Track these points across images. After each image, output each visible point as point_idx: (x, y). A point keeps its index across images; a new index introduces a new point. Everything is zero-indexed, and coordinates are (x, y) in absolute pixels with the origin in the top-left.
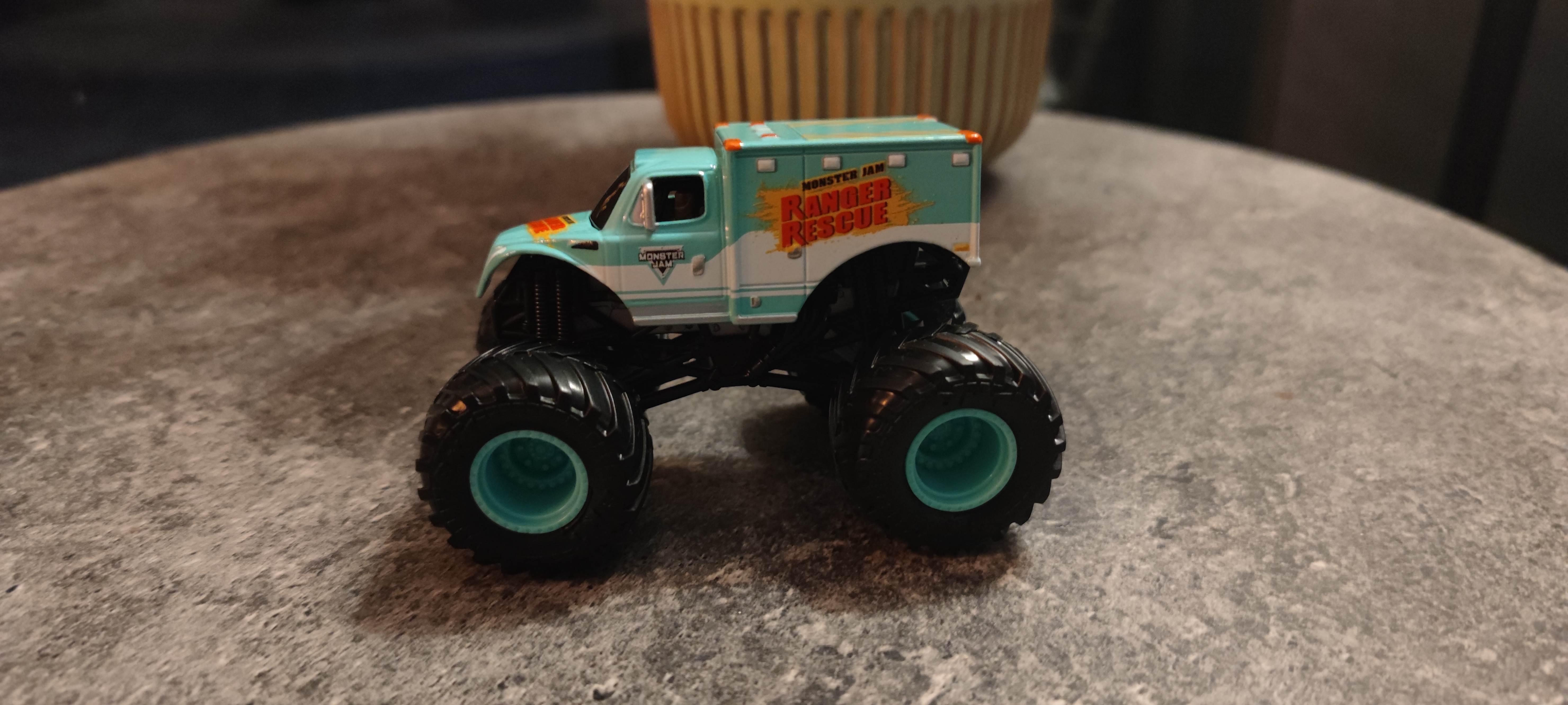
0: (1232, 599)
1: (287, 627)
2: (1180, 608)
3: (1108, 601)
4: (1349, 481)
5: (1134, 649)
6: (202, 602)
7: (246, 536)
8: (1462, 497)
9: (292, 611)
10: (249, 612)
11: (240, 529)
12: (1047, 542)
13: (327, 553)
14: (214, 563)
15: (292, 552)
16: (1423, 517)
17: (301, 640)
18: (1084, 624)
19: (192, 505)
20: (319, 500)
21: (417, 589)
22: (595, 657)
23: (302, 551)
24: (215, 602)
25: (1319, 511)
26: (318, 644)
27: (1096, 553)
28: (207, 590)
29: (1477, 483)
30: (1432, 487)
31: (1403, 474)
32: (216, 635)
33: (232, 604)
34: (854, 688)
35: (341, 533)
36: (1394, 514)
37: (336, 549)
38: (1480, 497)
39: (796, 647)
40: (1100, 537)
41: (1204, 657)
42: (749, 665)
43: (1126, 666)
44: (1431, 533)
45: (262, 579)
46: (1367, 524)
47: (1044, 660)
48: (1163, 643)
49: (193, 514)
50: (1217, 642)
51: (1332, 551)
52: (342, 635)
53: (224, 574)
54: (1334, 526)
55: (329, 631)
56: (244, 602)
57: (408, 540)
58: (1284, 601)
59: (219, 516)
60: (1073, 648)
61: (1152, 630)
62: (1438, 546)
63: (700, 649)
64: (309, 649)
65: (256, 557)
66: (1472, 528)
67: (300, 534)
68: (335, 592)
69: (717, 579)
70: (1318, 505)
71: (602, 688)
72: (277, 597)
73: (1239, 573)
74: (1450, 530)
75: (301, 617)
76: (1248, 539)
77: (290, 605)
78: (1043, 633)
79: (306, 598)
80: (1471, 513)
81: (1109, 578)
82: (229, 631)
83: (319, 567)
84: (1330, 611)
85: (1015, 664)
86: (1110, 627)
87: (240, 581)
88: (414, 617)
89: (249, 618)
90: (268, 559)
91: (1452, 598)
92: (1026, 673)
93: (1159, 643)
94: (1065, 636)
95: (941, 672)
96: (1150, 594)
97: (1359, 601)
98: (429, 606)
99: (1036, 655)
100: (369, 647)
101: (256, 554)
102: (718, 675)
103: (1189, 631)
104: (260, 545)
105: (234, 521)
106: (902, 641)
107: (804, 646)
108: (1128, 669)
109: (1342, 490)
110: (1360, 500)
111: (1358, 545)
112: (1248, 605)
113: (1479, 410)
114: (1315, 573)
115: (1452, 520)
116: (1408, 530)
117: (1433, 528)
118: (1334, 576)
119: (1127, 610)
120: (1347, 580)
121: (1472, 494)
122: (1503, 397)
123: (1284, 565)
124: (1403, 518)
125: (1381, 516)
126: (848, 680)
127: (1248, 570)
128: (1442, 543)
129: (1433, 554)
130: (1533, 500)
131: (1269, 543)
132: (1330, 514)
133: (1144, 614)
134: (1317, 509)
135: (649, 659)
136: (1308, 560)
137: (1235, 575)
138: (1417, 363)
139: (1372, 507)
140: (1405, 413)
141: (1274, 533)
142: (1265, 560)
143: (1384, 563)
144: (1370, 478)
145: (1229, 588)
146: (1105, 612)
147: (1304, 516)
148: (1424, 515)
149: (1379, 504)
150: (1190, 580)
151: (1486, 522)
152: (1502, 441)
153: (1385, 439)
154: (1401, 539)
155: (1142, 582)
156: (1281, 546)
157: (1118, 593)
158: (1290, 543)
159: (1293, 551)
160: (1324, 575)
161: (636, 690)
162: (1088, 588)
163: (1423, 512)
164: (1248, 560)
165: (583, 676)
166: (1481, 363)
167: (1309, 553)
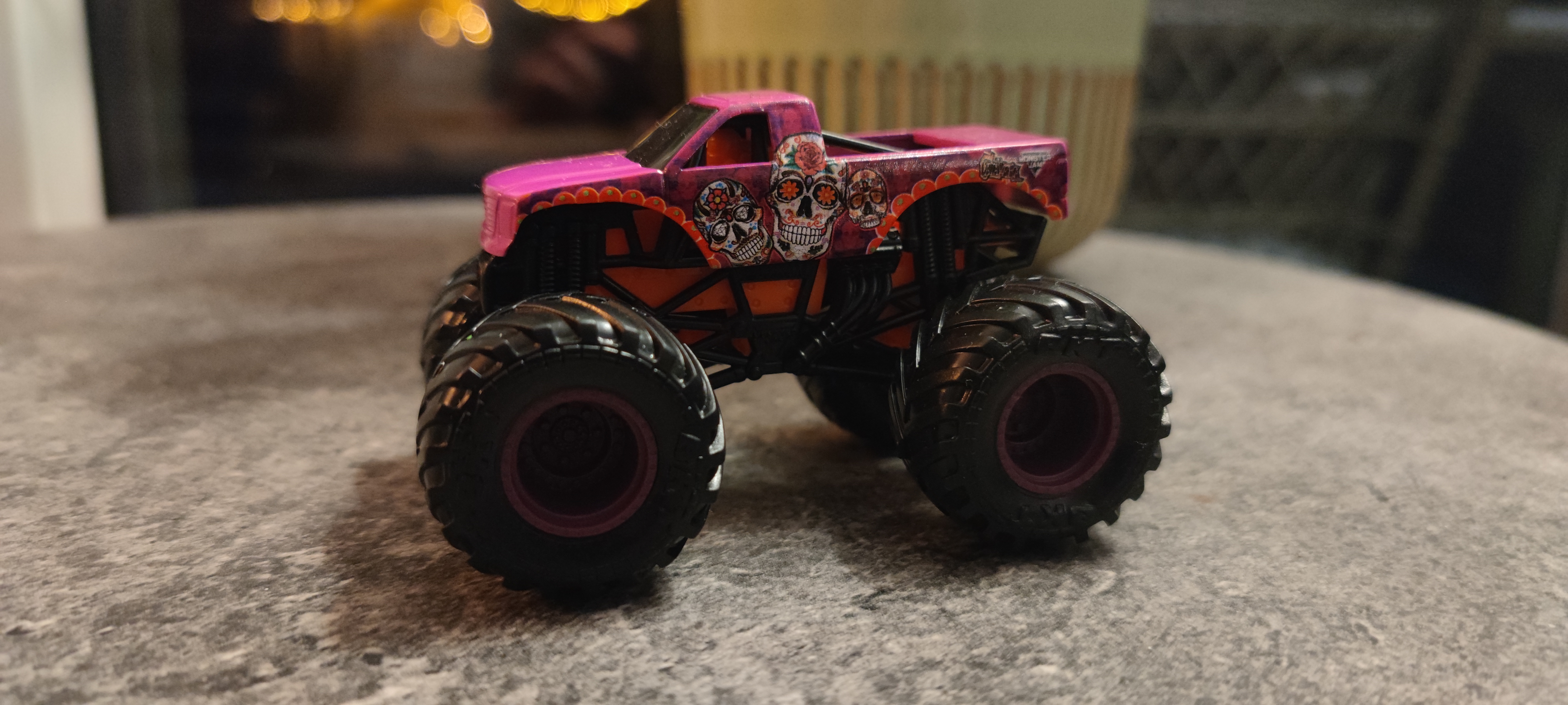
0: (875, 684)
2: (794, 679)
3: (706, 657)
4: (1196, 591)
8: (1352, 632)
12: (708, 589)
16: (1265, 645)
18: (646, 672)
22: (62, 599)
25: (1113, 615)
27: (757, 608)
29: (1392, 621)
30: (1317, 615)
31: (1284, 595)
36: (1224, 633)
38: (1381, 637)
40: (783, 593)
44: (1258, 664)
46: (1170, 639)
51: (1083, 658)
60: (598, 694)
62: (1254, 679)
66: (1332, 667)
69: (289, 557)
70: (1119, 608)
71: (27, 624)
73: (922, 658)
74: (1292, 664)
78: (580, 672)
80: (1347, 652)
81: (742, 634)
86: (672, 682)
94: (604, 680)
99: (541, 691)
107: (288, 631)
109: (1175, 599)
110: (1189, 612)
111: (1130, 658)
112: (892, 694)
113: (1475, 548)
114: (1032, 677)
115: (1309, 655)
116: (1228, 655)
117: (1268, 659)
118: (1055, 685)
119: (720, 670)
120: (1070, 692)
121: (1372, 631)
122: (1530, 539)
123: (996, 661)
124: (1232, 641)
125: (1203, 633)
126: (287, 672)
127: (939, 658)
128: (1265, 676)
129: (1238, 686)
130: (1464, 652)
131: (1004, 636)
132: (1129, 620)
133: (736, 678)
134: (1114, 612)
135: (113, 611)
136: (1038, 662)
137: (912, 660)
138: (1432, 491)
139: (1198, 622)
140: (1359, 537)
141: (1024, 627)
142: (975, 652)
143: (1149, 683)
144: (1231, 592)
145: (888, 672)
146: (689, 666)
147: (1088, 617)
148: (1272, 643)
149: (1213, 621)
150: (844, 655)
151: (1362, 665)
152: (1481, 583)
153: (1299, 557)
154: (1205, 662)
155: (776, 646)
156: (1016, 642)
157: (731, 652)
158: (1034, 641)
159: (1026, 649)
160: (1042, 682)
161: (58, 635)
162: (700, 639)
163: (1273, 639)
164: (952, 647)
165: (27, 613)
166: (1530, 502)
167: (1048, 655)
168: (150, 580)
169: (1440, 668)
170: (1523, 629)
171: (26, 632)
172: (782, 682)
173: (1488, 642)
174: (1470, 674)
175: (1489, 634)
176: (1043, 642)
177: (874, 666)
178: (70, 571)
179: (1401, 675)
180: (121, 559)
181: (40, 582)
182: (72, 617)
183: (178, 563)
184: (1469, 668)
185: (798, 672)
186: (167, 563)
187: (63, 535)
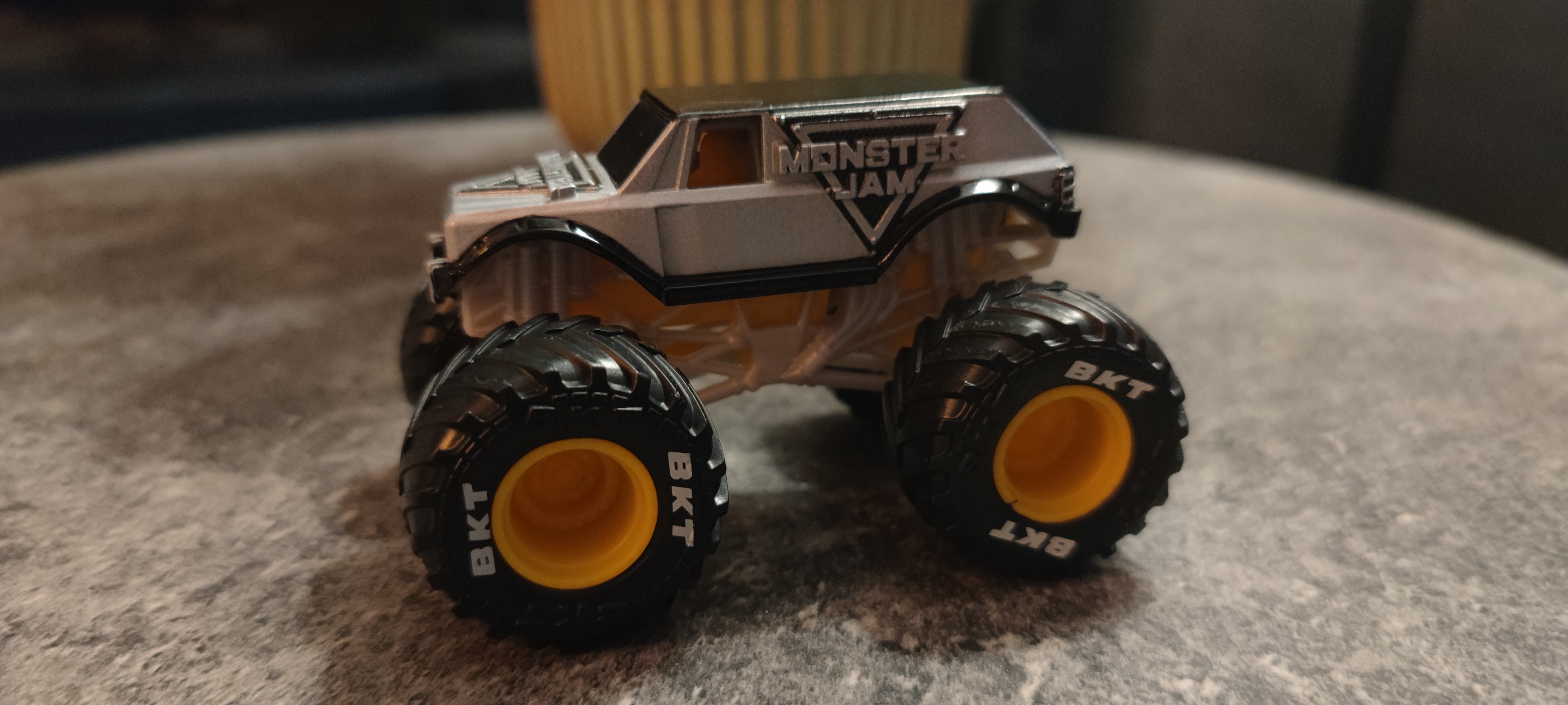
1: (175, 668)
4: (1396, 437)
5: (1246, 617)
6: (54, 645)
7: (103, 566)
9: (179, 648)
10: (119, 653)
11: (95, 558)
13: (215, 579)
14: (63, 598)
15: (168, 580)
17: (197, 682)
19: (27, 535)
20: (196, 519)
21: (344, 613)
23: (183, 579)
24: (71, 643)
26: (221, 685)
28: (59, 631)
30: (1482, 437)
32: (77, 684)
33: (95, 645)
34: (935, 687)
35: (232, 555)
36: (1457, 465)
37: (227, 574)
39: (848, 645)
42: (796, 670)
45: (133, 613)
47: (1149, 637)
49: (29, 544)
50: (1335, 604)
51: (1413, 504)
52: (252, 672)
53: (80, 611)
54: (1400, 479)
55: (234, 669)
56: (112, 641)
57: (322, 557)
58: (1386, 556)
59: (65, 545)
61: (1257, 596)
62: (1517, 493)
63: (729, 656)
64: (209, 692)
65: (122, 589)
67: (176, 560)
68: (234, 623)
70: (1376, 461)
72: (156, 633)
73: (1325, 532)
75: (191, 654)
76: (1319, 498)
77: (175, 642)
79: (195, 632)
80: (1533, 460)
82: (95, 678)
83: (207, 595)
84: (1439, 563)
85: (1118, 645)
87: (103, 617)
88: (346, 645)
89: (120, 660)
90: (138, 589)
92: (1134, 653)
93: (1272, 609)
95: (1033, 660)
96: (1239, 560)
97: (1464, 551)
98: (364, 630)
100: (290, 684)
101: (120, 585)
102: (760, 684)
104: (123, 575)
105: (86, 549)
106: (975, 629)
107: (858, 644)
108: (1249, 640)
109: (1393, 446)
111: (1435, 496)
112: (1350, 563)
115: (1518, 468)
116: (1479, 479)
117: (1503, 477)
118: (1427, 528)
120: (1442, 531)
123: (1368, 520)
124: (1468, 469)
125: (1445, 467)
129: (1516, 500)
131: (1343, 500)
132: (1392, 468)
133: (1241, 580)
134: (1377, 465)
136: (1392, 514)
137: (1323, 534)
139: (1432, 460)
141: (1344, 490)
142: (1347, 517)
143: (1471, 512)
144: (1415, 433)
146: (1197, 581)
149: (1436, 457)
150: (1276, 542)
157: (1203, 561)
159: (1372, 507)
160: (1415, 528)
164: (1328, 518)
172: (1273, 575)
176: (1373, 499)
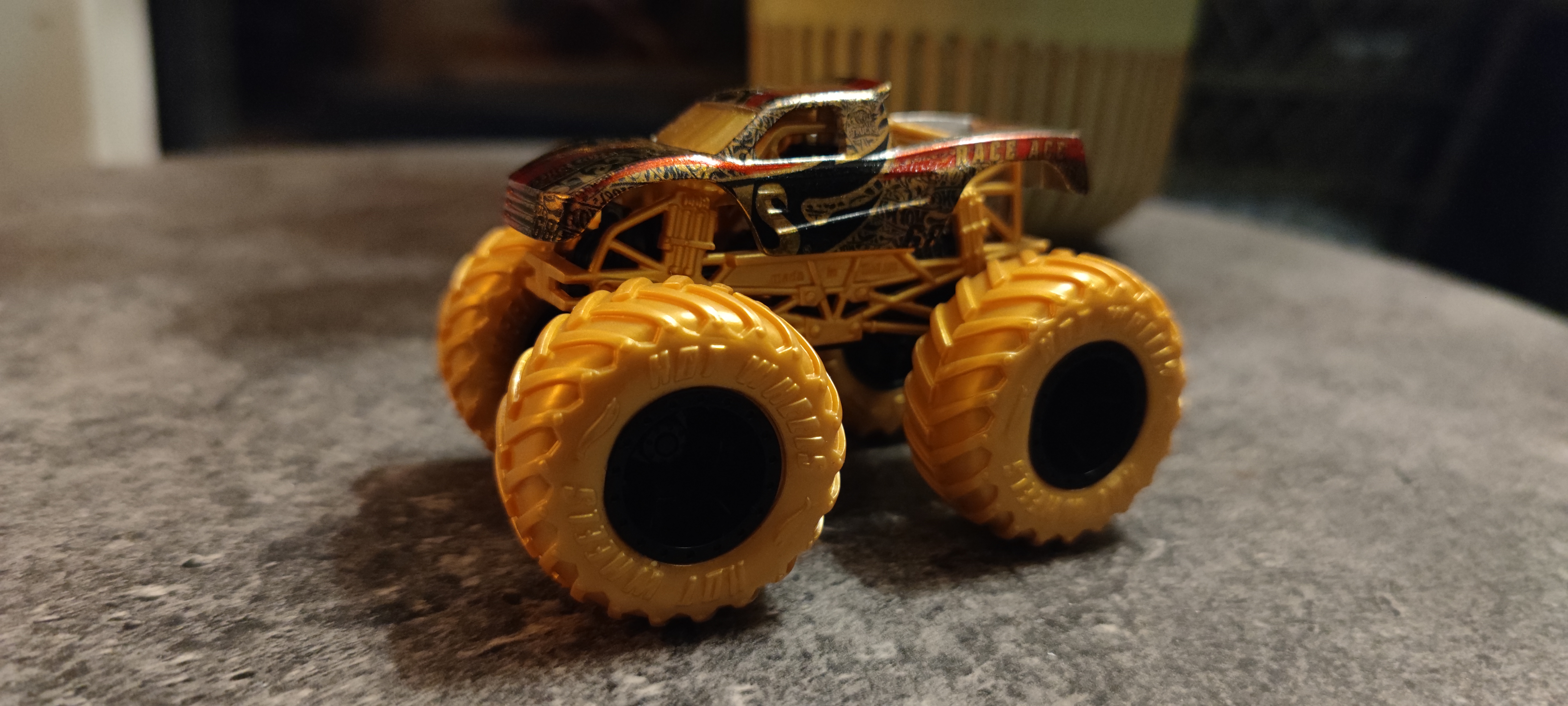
0: (958, 636)
2: (886, 629)
3: (806, 606)
5: (784, 653)
8: (1376, 604)
16: (1300, 613)
22: (225, 535)
25: (1164, 581)
29: (1413, 595)
31: (1317, 568)
38: (1402, 609)
41: (858, 680)
43: (758, 665)
44: (1294, 630)
46: (1215, 604)
48: (826, 656)
50: (892, 670)
51: (1139, 619)
54: (1168, 597)
58: (1023, 651)
61: (827, 642)
62: (1290, 643)
69: (419, 502)
70: (1169, 575)
73: (996, 614)
74: (1324, 631)
76: (1044, 587)
80: (1372, 622)
84: (1070, 674)
91: (1252, 695)
97: (1119, 671)
103: (869, 651)
109: (1219, 568)
110: (1232, 581)
111: (1180, 620)
112: (973, 645)
113: (1491, 531)
114: (1094, 635)
115: (1338, 623)
116: (1266, 621)
117: (1302, 626)
118: (1115, 642)
119: (820, 618)
120: (1128, 649)
121: (1395, 604)
122: (1540, 524)
123: (1063, 619)
124: (1271, 608)
125: (1243, 600)
126: (438, 608)
127: (1011, 614)
128: (1299, 641)
129: (1275, 649)
130: (1476, 626)
131: (1068, 596)
132: (1178, 586)
133: (834, 626)
134: (1165, 578)
135: (273, 547)
136: (1099, 621)
137: (989, 616)
138: (1452, 475)
139: (1240, 591)
140: (1384, 516)
141: (1084, 588)
142: (1043, 610)
143: (1197, 643)
144: (1269, 564)
145: (967, 625)
146: (791, 614)
147: (1141, 581)
148: (1305, 611)
149: (1252, 589)
150: (928, 608)
151: (1385, 634)
152: (1494, 563)
153: (1330, 534)
154: (1247, 626)
155: (867, 598)
156: (1078, 602)
157: (828, 602)
158: (1094, 602)
159: (1088, 610)
160: (1103, 639)
161: (228, 568)
162: (798, 590)
163: (1307, 608)
164: (1022, 605)
165: (196, 547)
166: (1542, 489)
167: (1108, 615)
168: (300, 519)
169: (1454, 640)
170: (1529, 607)
171: (199, 565)
172: (875, 632)
173: (1497, 617)
174: (1481, 646)
175: (1499, 611)
176: (1103, 604)
177: (955, 620)
178: (225, 510)
179: (1420, 646)
180: (268, 500)
181: (201, 518)
182: (237, 552)
183: (322, 504)
184: (1480, 641)
185: (888, 622)
186: (311, 505)
187: (211, 475)
